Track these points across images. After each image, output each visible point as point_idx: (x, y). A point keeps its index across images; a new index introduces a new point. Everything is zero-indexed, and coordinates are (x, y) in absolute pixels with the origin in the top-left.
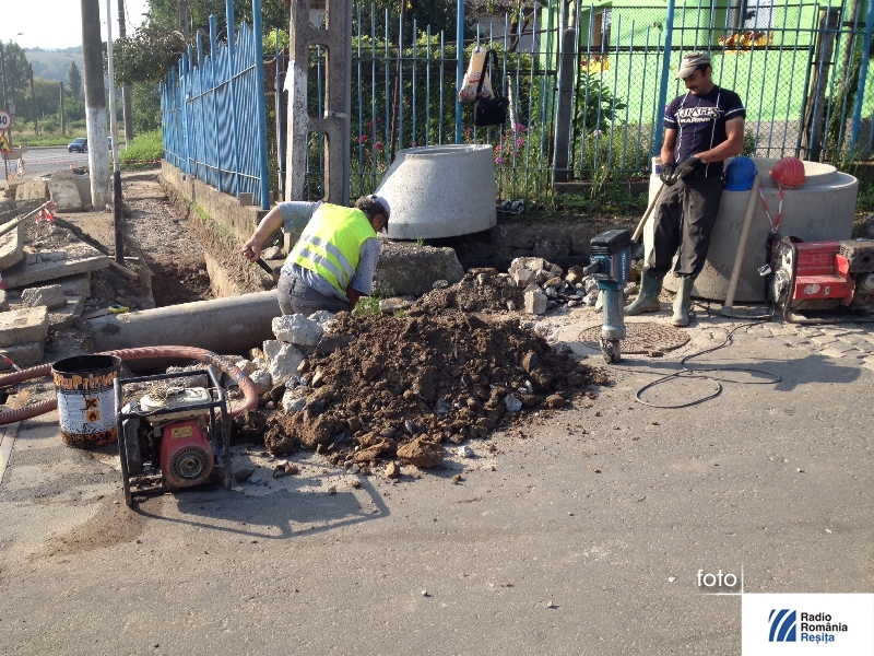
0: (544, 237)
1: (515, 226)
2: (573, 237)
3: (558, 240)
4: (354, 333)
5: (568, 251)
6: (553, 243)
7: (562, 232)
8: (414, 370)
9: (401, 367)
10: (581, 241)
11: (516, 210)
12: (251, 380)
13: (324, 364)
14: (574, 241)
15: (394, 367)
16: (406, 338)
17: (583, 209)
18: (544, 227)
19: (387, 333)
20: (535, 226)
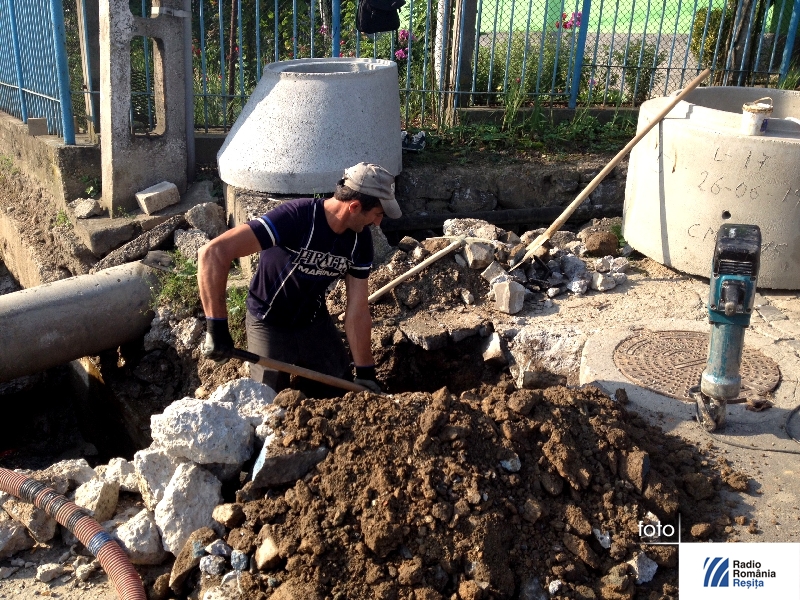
0: (465, 185)
1: (426, 169)
2: (501, 183)
3: (484, 188)
4: (324, 442)
5: (495, 202)
6: (478, 192)
7: (487, 177)
8: (464, 528)
9: (437, 521)
10: (511, 188)
11: (418, 145)
12: (120, 544)
13: (277, 519)
14: (502, 188)
15: (426, 525)
16: (427, 448)
17: (501, 144)
18: (462, 170)
19: (389, 440)
20: (452, 170)
